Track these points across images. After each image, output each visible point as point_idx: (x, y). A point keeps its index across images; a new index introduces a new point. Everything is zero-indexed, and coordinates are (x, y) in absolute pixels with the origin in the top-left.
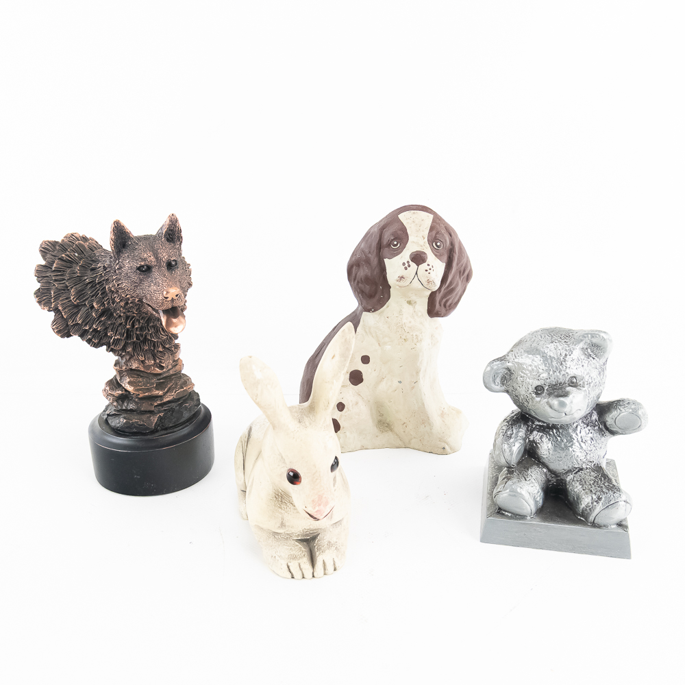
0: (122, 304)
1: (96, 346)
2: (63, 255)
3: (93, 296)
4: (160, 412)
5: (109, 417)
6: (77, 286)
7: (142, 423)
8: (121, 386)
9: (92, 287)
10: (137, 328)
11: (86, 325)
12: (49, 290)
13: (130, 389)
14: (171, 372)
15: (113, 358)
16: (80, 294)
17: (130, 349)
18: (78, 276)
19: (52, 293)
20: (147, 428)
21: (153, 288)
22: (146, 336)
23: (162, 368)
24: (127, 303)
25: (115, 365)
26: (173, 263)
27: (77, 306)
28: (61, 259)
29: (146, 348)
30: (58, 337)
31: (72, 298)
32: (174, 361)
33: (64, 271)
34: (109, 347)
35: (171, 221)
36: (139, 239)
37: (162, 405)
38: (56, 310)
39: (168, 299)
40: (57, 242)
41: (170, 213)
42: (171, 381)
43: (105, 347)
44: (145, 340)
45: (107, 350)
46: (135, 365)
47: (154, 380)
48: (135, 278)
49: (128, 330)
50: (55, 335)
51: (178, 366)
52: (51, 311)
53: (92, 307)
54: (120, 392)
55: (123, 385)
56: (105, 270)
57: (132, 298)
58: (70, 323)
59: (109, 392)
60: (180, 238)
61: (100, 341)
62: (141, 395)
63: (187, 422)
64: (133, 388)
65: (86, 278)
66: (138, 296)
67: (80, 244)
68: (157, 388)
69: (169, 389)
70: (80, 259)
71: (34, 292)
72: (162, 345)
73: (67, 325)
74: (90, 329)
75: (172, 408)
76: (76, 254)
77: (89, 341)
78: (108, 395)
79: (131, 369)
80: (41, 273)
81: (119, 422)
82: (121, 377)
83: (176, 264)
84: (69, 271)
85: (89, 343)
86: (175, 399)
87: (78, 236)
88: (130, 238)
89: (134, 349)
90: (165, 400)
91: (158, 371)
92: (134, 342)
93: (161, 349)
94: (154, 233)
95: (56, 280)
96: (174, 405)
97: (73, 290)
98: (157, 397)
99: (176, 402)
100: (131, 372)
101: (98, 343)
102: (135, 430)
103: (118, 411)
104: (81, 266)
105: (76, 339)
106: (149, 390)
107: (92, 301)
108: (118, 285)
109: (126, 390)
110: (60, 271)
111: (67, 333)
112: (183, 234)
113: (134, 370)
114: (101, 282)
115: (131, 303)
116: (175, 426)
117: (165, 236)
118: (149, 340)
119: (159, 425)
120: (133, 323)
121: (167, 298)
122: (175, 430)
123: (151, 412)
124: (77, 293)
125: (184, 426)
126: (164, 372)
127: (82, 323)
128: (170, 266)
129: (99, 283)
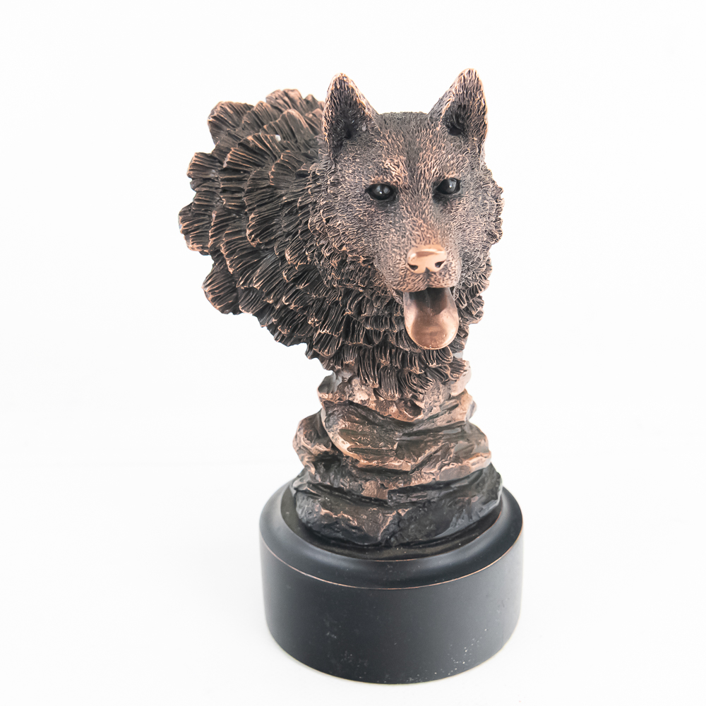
0: (334, 262)
1: (287, 340)
2: (250, 138)
3: (288, 234)
4: (399, 506)
5: (299, 494)
6: (263, 209)
7: (355, 523)
8: (327, 435)
9: (290, 213)
10: (367, 318)
11: (268, 294)
12: (208, 208)
13: (344, 446)
14: (440, 422)
15: (317, 371)
16: (264, 227)
17: (350, 361)
18: (269, 187)
19: (214, 215)
20: (365, 537)
21: (393, 237)
22: (386, 337)
23: (417, 410)
24: (342, 263)
25: (321, 389)
26: (452, 185)
27: (255, 252)
28: (244, 146)
29: (384, 362)
30: (213, 311)
31: (248, 232)
32: (450, 398)
33: (245, 172)
34: (310, 348)
35: (464, 87)
36: (387, 120)
37: (408, 491)
38: (215, 253)
39: (416, 271)
40: (249, 107)
41: (464, 68)
42: (435, 442)
43: (303, 347)
44: (384, 345)
45: (307, 354)
46: (360, 396)
47: (398, 436)
48: (359, 208)
49: (349, 318)
50: (209, 305)
51: (458, 409)
52: (206, 254)
53: (283, 259)
54: (323, 448)
55: (331, 435)
56: (315, 182)
57: (352, 252)
58: (240, 284)
59: (303, 443)
60: (481, 128)
61: (293, 331)
62: (363, 462)
63: (458, 537)
64: (348, 445)
65: (283, 192)
66: (364, 250)
67: (291, 116)
68: (399, 456)
69: (430, 458)
70: (284, 148)
71: (180, 209)
72: (420, 360)
73: (235, 290)
74: (276, 303)
75: (429, 501)
76: (278, 138)
77: (272, 328)
78: (300, 450)
79: (351, 403)
80: (201, 169)
81: (314, 510)
82: (329, 416)
83: (458, 188)
84: (254, 171)
85: (273, 333)
86: (438, 483)
87: (296, 98)
88: (364, 118)
89: (359, 361)
90: (414, 483)
91: (407, 416)
92: (360, 347)
93: (417, 370)
94: (427, 111)
95: (224, 191)
96: (433, 495)
97: (252, 216)
98: (397, 473)
99: (440, 489)
100: (351, 408)
101: (290, 336)
102: (340, 535)
103: (315, 486)
104: (280, 166)
105: (247, 319)
106: (379, 454)
107: (285, 245)
108: (328, 221)
109: (334, 447)
110: (238, 172)
111: (232, 304)
112: (490, 118)
113: (357, 405)
114: (306, 206)
115: (352, 263)
116: (428, 544)
117: (445, 120)
118: (393, 347)
119: (393, 534)
120: (360, 305)
121: (414, 267)
122: (428, 550)
123: (380, 503)
124: (259, 223)
125: (449, 545)
126: (422, 421)
127: (262, 288)
128: (443, 192)
129: (302, 208)
